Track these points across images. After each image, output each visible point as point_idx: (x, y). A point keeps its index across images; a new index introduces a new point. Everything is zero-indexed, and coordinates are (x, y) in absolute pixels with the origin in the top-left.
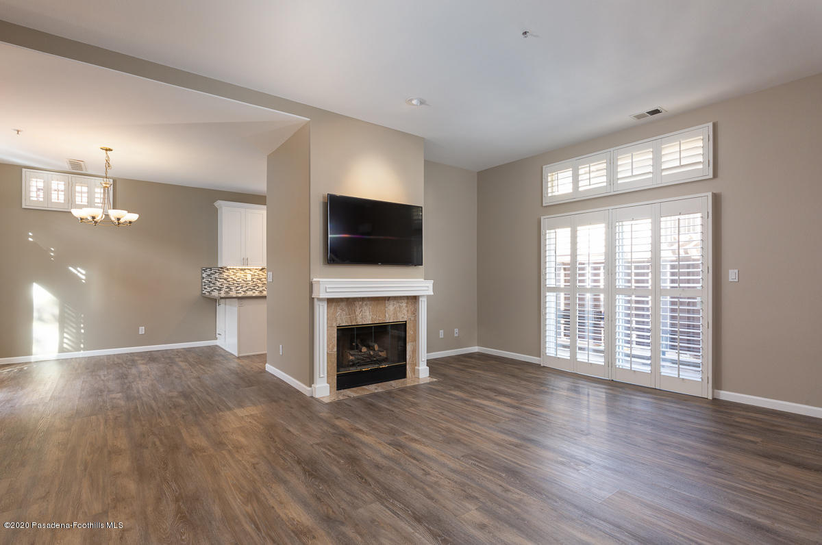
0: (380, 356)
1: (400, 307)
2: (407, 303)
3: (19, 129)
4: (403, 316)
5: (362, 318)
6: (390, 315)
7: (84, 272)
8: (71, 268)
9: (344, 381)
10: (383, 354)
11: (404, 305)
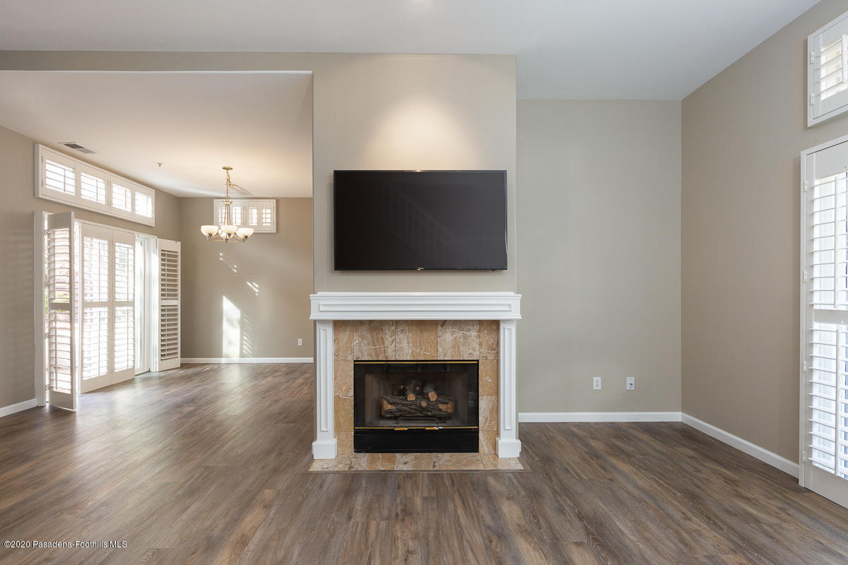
0: (440, 410)
1: (465, 337)
2: (479, 331)
3: (160, 162)
4: (471, 351)
5: (395, 351)
6: (447, 349)
7: (257, 286)
8: (248, 283)
9: (366, 440)
10: (446, 408)
11: (474, 334)
